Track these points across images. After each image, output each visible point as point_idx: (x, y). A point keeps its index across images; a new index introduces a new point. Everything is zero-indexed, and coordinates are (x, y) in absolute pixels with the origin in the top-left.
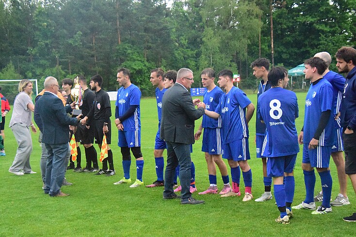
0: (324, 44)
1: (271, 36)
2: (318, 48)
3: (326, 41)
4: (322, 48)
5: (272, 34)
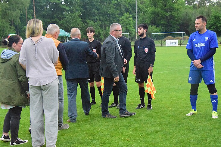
0: (67, 18)
1: (33, 10)
2: (63, 20)
3: (68, 15)
4: (66, 20)
5: (34, 9)
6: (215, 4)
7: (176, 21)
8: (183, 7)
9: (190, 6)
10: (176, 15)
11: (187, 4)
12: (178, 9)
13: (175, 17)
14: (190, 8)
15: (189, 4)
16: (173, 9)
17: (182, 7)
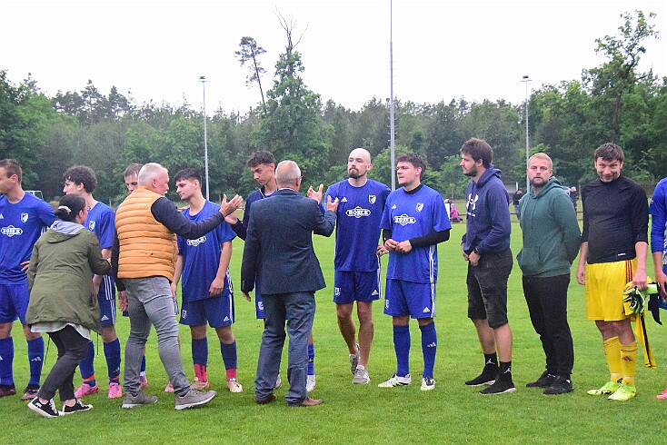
6: (139, 115)
7: (27, 156)
8: (49, 117)
9: (70, 114)
10: (25, 139)
11: (60, 110)
12: (31, 122)
13: (20, 144)
14: (69, 121)
15: (66, 111)
16: (15, 121)
17: (43, 116)
